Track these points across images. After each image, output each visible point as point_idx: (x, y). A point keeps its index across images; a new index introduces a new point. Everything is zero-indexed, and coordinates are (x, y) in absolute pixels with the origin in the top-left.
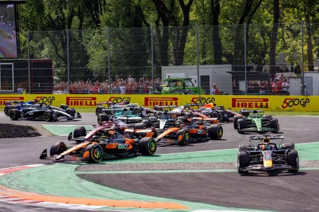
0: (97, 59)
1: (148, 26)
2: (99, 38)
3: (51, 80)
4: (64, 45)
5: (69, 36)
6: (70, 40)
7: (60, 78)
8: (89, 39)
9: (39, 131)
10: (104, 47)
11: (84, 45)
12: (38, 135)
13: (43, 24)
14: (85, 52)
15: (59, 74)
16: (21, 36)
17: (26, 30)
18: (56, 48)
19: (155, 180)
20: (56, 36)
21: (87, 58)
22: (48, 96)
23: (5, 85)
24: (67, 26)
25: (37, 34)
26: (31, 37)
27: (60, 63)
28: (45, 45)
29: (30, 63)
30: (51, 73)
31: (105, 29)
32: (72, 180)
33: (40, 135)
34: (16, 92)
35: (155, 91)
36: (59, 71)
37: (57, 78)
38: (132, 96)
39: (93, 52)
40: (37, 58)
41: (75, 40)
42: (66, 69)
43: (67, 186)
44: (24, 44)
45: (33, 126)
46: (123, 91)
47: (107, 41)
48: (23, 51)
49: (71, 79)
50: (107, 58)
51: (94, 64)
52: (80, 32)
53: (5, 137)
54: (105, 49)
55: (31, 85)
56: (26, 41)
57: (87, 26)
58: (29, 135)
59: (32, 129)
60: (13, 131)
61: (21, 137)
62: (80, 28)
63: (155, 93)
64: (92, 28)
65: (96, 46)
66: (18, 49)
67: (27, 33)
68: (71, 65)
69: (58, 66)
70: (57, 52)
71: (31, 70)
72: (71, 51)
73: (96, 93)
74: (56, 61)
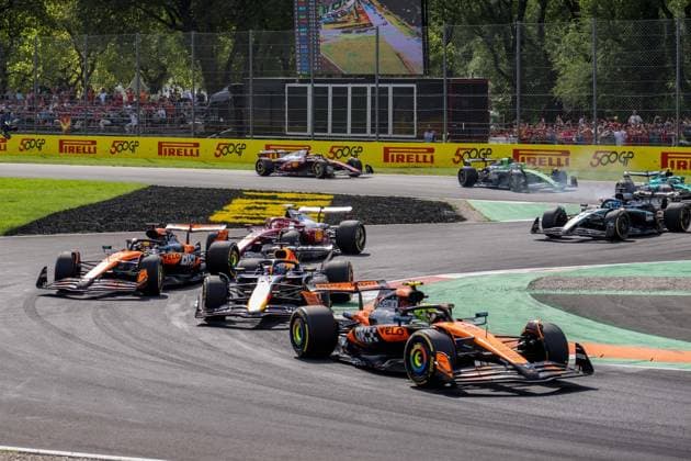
0: (571, 79)
1: (670, 15)
2: (576, 39)
3: (486, 116)
4: (511, 52)
5: (521, 35)
6: (522, 43)
7: (501, 113)
8: (558, 41)
9: (463, 212)
10: (586, 56)
11: (549, 51)
12: (459, 219)
13: (471, 12)
14: (550, 64)
15: (499, 107)
16: (431, 34)
17: (440, 24)
18: (495, 57)
19: (680, 310)
20: (496, 36)
21: (553, 77)
22: (479, 146)
23: (400, 125)
24: (516, 16)
25: (460, 30)
26: (449, 37)
27: (503, 86)
28: (475, 53)
29: (448, 85)
30: (485, 104)
31: (589, 21)
32: (523, 305)
33: (464, 220)
34: (420, 138)
35: (682, 141)
36: (500, 100)
37: (497, 114)
38: (637, 150)
39: (564, 65)
40: (458, 75)
41: (531, 42)
42: (514, 98)
43: (513, 315)
44: (437, 50)
45: (450, 203)
46: (620, 140)
47: (589, 45)
48: (435, 63)
49: (522, 117)
50: (590, 76)
51: (567, 88)
52: (541, 29)
53: (400, 221)
54: (588, 60)
55: (449, 125)
56: (439, 44)
57: (553, 17)
58: (444, 219)
59: (450, 207)
60: (414, 212)
61: (429, 222)
62: (541, 20)
63: (681, 145)
64: (564, 20)
65: (569, 54)
66: (426, 59)
67: (442, 29)
68: (524, 89)
69: (499, 91)
70: (496, 65)
71: (448, 98)
72: (523, 62)
73: (570, 142)
74: (495, 82)
